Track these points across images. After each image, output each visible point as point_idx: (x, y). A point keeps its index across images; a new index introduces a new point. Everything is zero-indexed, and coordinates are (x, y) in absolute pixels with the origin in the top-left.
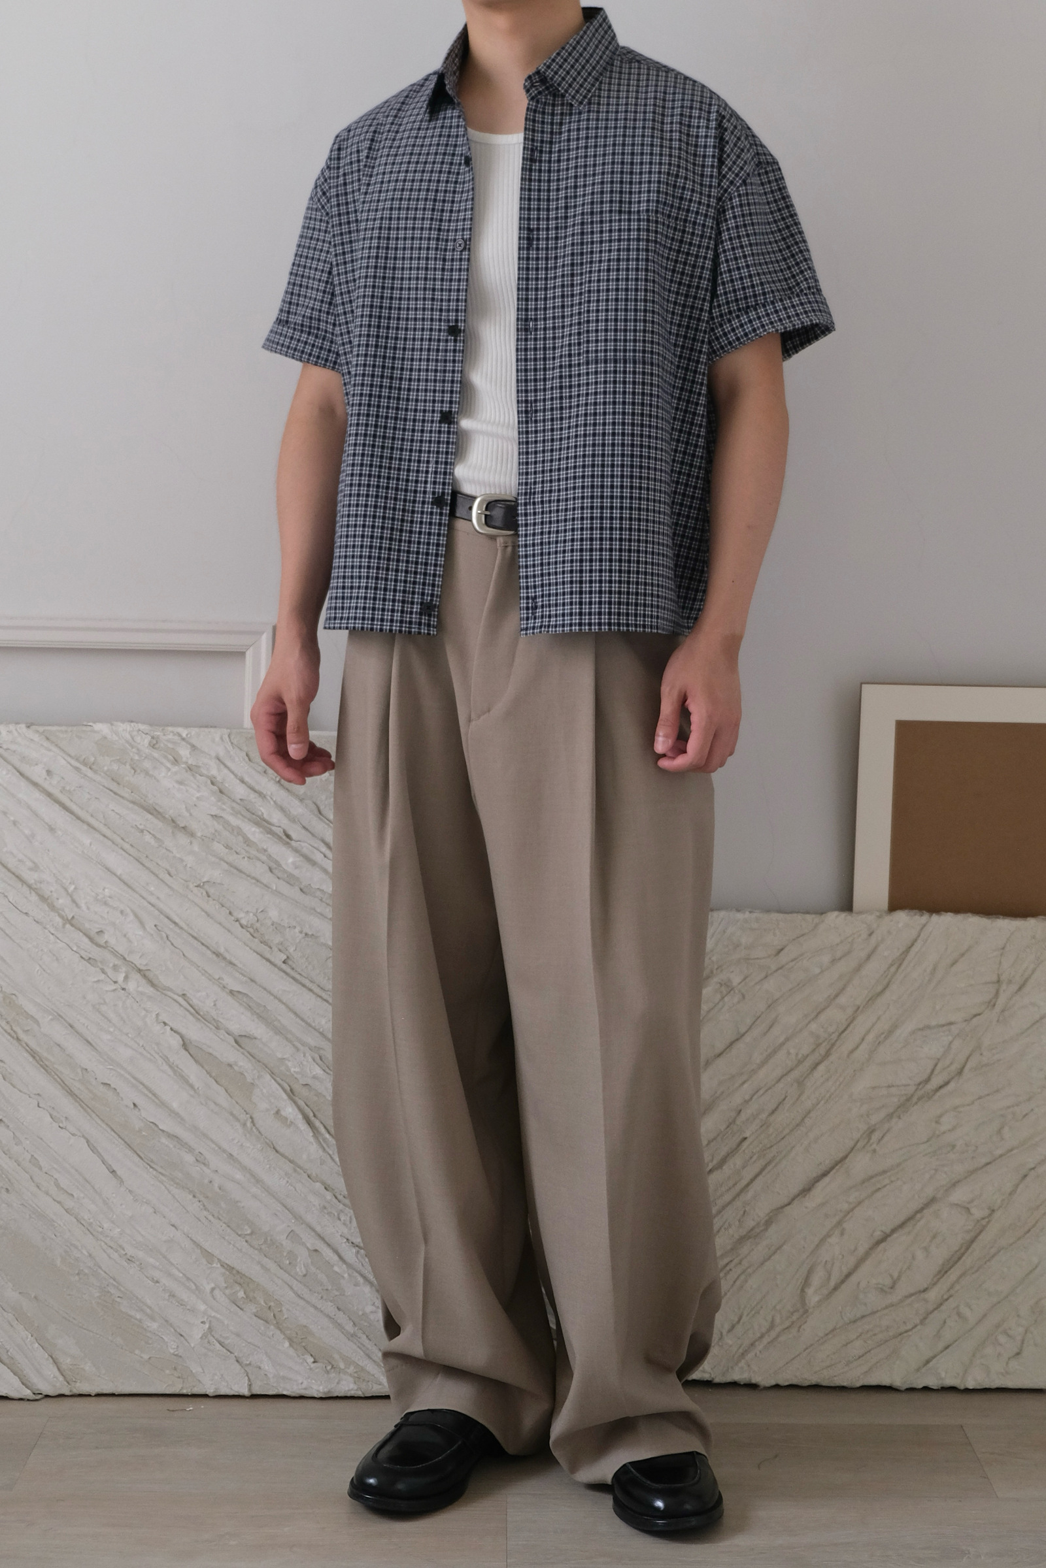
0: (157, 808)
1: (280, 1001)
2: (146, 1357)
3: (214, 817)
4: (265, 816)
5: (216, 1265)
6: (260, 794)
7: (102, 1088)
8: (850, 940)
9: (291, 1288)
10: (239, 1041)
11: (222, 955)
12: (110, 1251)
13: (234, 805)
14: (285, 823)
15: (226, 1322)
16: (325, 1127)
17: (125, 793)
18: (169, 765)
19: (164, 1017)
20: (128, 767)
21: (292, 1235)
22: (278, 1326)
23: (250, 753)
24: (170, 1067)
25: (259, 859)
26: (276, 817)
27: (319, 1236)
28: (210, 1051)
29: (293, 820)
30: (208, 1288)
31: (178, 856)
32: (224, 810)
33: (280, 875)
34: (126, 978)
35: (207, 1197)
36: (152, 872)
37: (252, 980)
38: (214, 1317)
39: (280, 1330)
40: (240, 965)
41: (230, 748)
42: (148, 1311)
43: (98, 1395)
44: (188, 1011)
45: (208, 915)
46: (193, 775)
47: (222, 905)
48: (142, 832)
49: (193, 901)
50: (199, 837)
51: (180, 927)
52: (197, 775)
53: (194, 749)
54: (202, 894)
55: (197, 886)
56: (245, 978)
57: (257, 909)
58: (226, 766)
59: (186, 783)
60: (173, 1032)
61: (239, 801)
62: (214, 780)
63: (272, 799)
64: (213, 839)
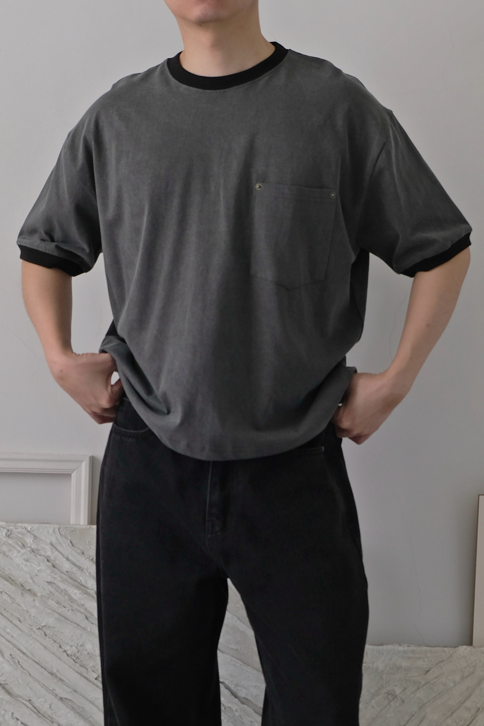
0: (11, 577)
1: (93, 704)
3: (49, 583)
4: (83, 582)
8: (474, 664)
11: (54, 674)
13: (62, 575)
18: (19, 549)
19: (16, 715)
23: (73, 541)
25: (79, 611)
31: (25, 609)
32: (55, 578)
33: (93, 621)
36: (9, 620)
37: (75, 691)
40: (67, 681)
41: (60, 538)
44: (33, 711)
45: (46, 648)
46: (35, 555)
47: (54, 640)
48: (2, 593)
49: (35, 639)
50: (39, 597)
51: (27, 656)
52: (38, 555)
53: (35, 539)
54: (41, 634)
55: (38, 629)
56: (70, 690)
57: (78, 644)
58: (57, 549)
59: (30, 560)
60: (23, 725)
61: (65, 573)
62: (49, 559)
63: (87, 571)
64: (48, 598)
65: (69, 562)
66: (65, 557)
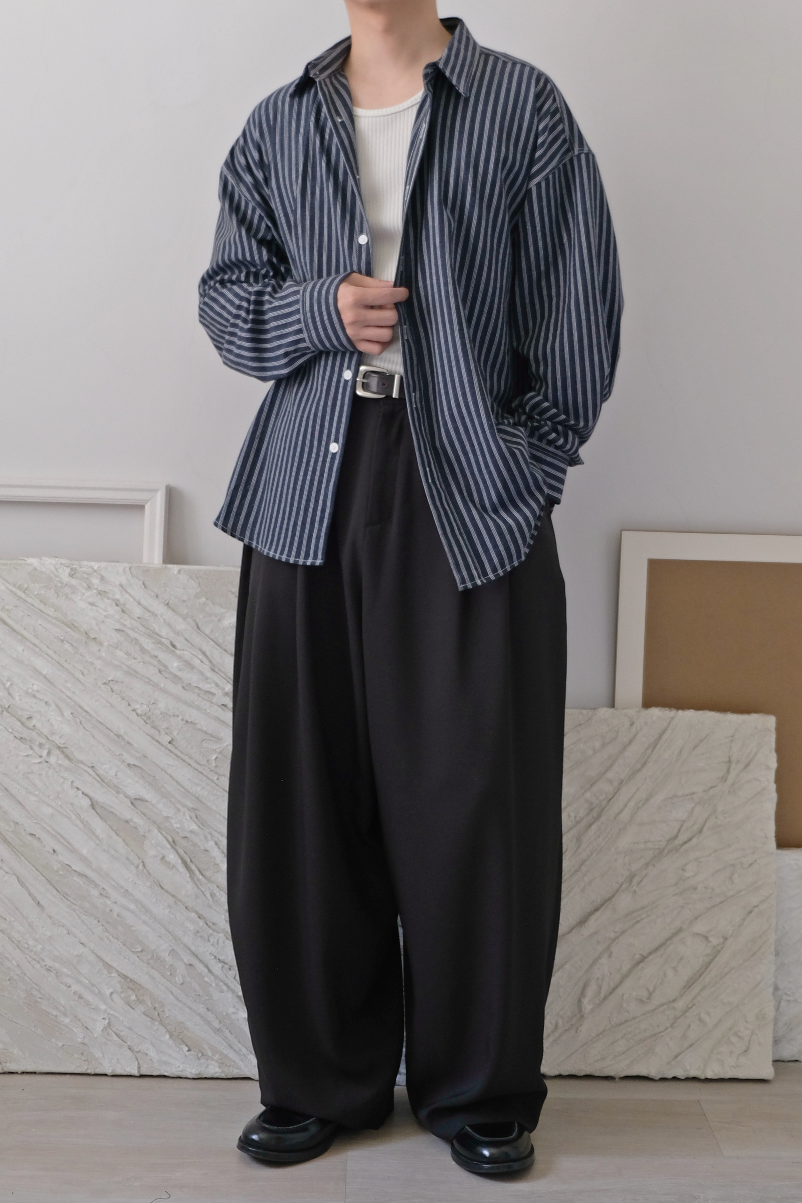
0: (74, 624)
1: (166, 772)
2: (60, 1044)
3: (118, 630)
4: (156, 630)
5: (114, 974)
6: (153, 613)
7: (29, 838)
8: (616, 729)
9: (172, 993)
10: (136, 802)
11: (121, 736)
12: (34, 963)
13: (133, 621)
14: (172, 636)
15: (121, 1019)
16: (199, 871)
17: (50, 611)
18: (83, 591)
19: (77, 783)
20: (52, 591)
21: (173, 952)
22: (161, 1023)
23: (146, 583)
24: (82, 822)
25: (151, 664)
26: (164, 632)
27: (193, 953)
28: (112, 810)
29: (178, 633)
30: (108, 992)
31: (90, 660)
32: (125, 625)
33: (167, 675)
34: (49, 753)
35: (108, 923)
37: (145, 756)
38: (112, 1014)
39: (163, 1025)
40: (135, 745)
41: (131, 579)
42: (62, 1008)
43: (23, 1073)
44: (95, 779)
45: (112, 706)
46: (102, 599)
47: (122, 697)
48: (63, 642)
49: (100, 695)
50: (106, 646)
51: (90, 715)
52: (105, 599)
53: (103, 579)
54: (107, 689)
55: (105, 684)
56: (139, 755)
57: (149, 702)
58: (127, 592)
59: (96, 604)
60: (84, 796)
61: (137, 619)
62: (118, 602)
63: (162, 617)
64: (116, 648)
65: (140, 606)
66: (136, 601)
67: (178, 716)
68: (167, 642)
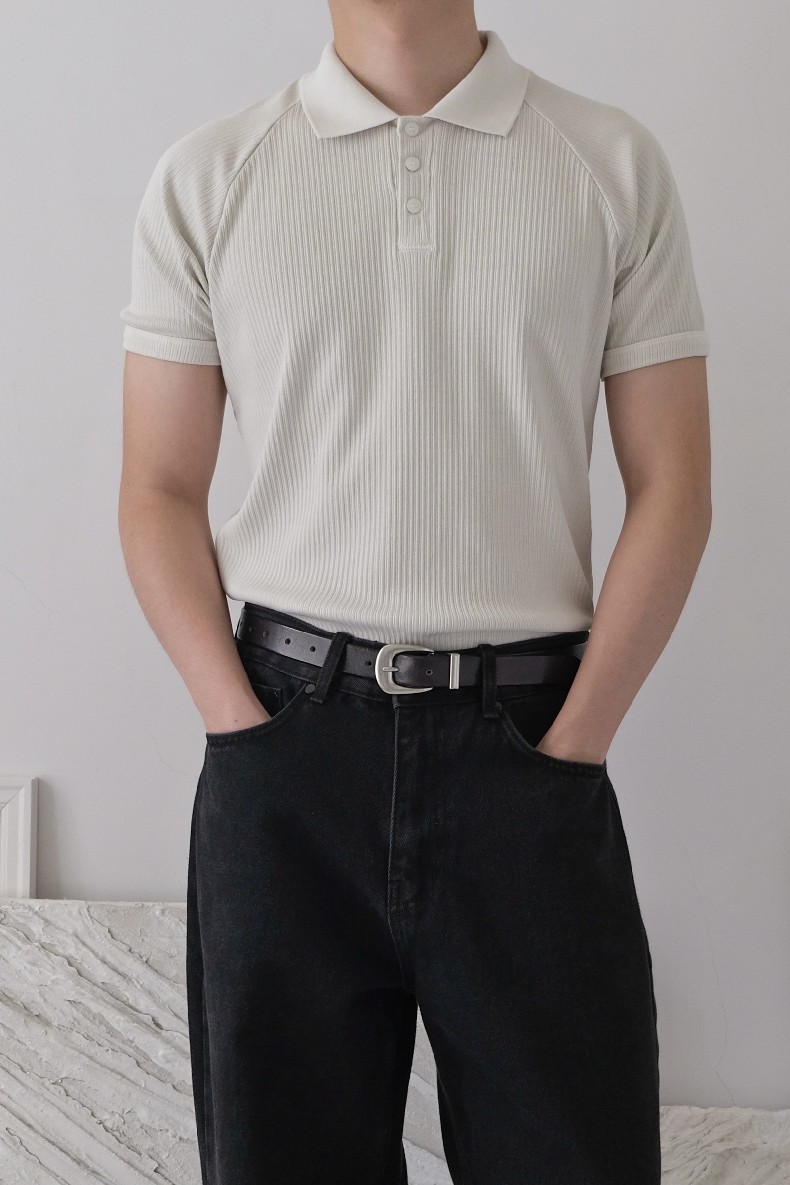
0: (7, 994)
3: (73, 1002)
4: (130, 1002)
6: (124, 976)
11: (82, 1162)
13: (95, 988)
14: (154, 1010)
18: (19, 943)
23: (113, 929)
25: (125, 1052)
26: (143, 1003)
29: (164, 1006)
31: (32, 1048)
32: (85, 995)
33: (149, 1069)
40: (106, 1175)
41: (89, 923)
45: (67, 1117)
46: (47, 955)
47: (83, 1105)
49: (49, 1101)
50: (55, 1027)
51: (36, 1131)
52: (52, 954)
53: (47, 926)
54: (60, 1093)
55: (52, 1084)
57: (124, 1110)
58: (84, 943)
59: (39, 963)
61: (101, 985)
62: (70, 960)
63: (138, 982)
64: (71, 1029)
65: (106, 966)
66: (99, 957)
67: (168, 1130)
68: (148, 1019)
